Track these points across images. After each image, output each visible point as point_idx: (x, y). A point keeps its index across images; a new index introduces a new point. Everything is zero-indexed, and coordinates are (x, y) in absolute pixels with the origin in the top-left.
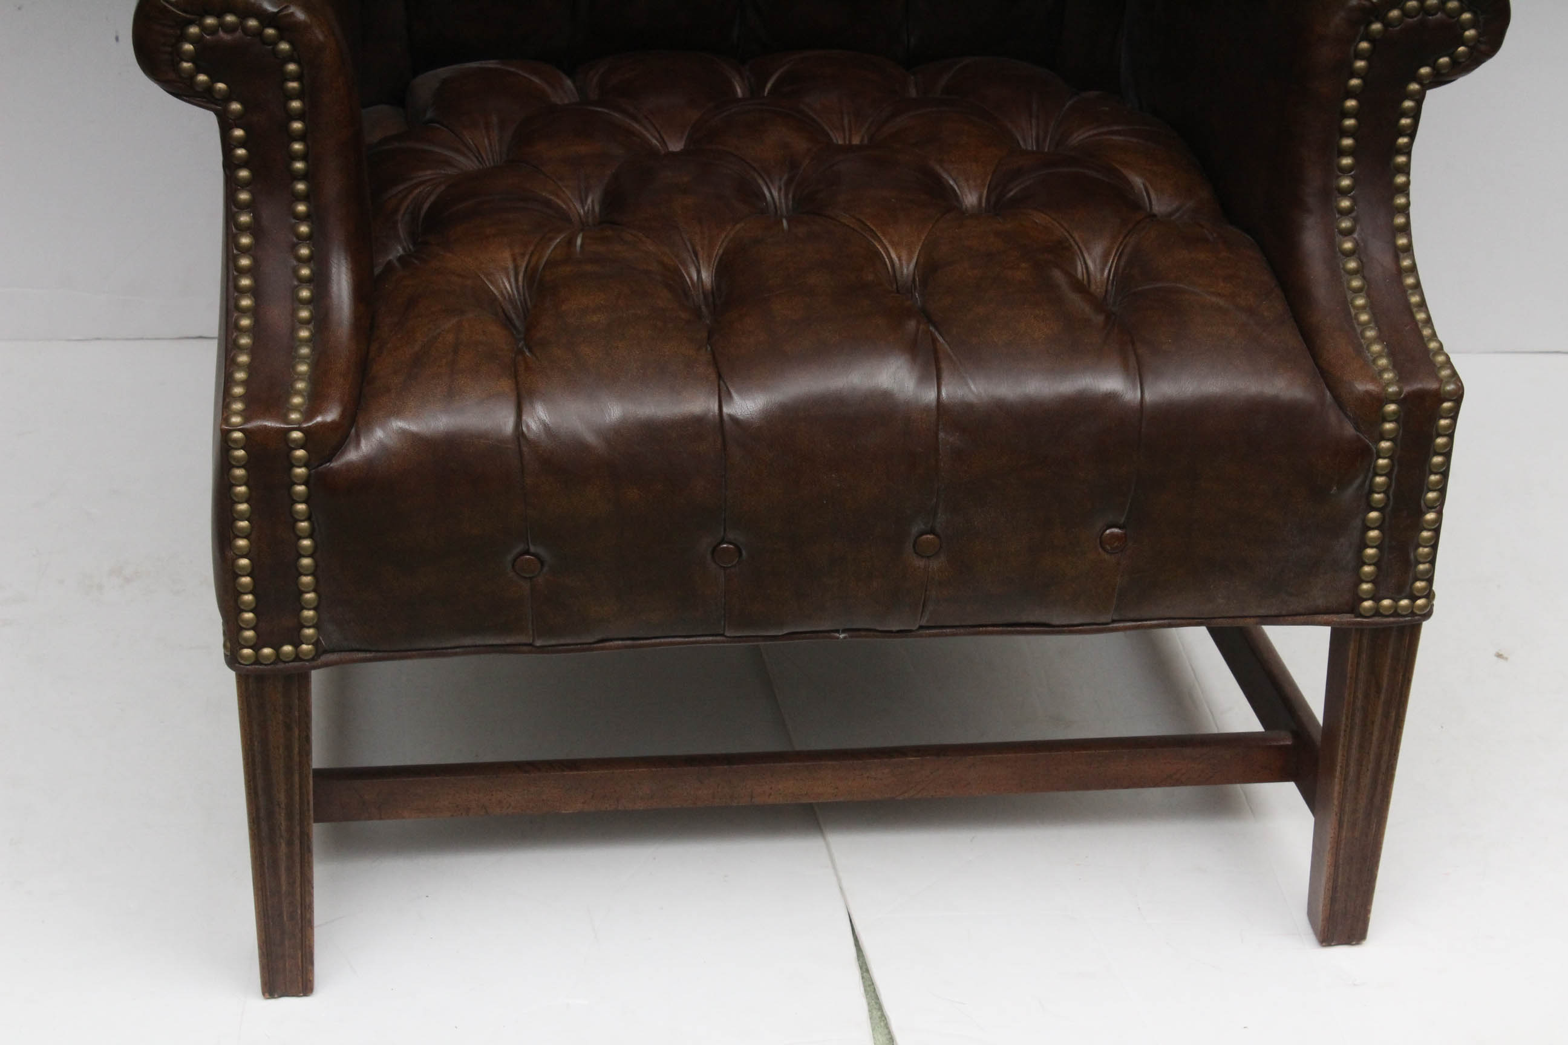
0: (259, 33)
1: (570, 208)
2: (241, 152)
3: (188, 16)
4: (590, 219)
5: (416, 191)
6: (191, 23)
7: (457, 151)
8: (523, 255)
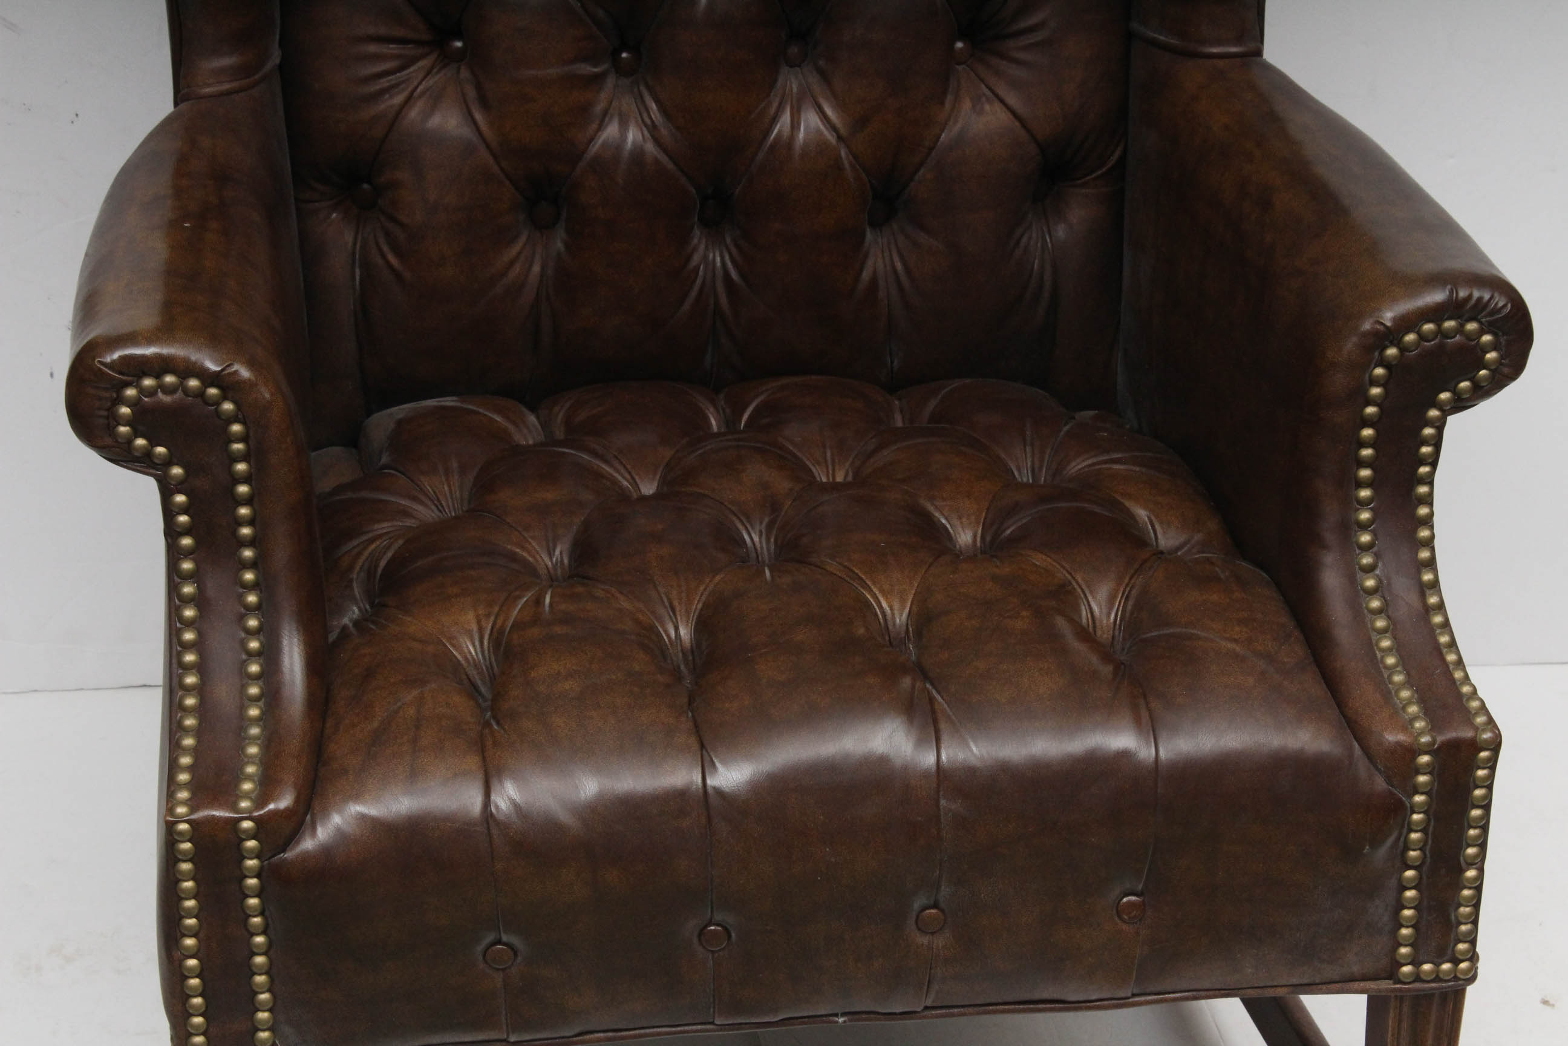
0: (201, 394)
1: (537, 561)
2: (183, 519)
3: (124, 378)
4: (559, 572)
5: (373, 546)
6: (128, 385)
7: (414, 499)
8: (488, 616)
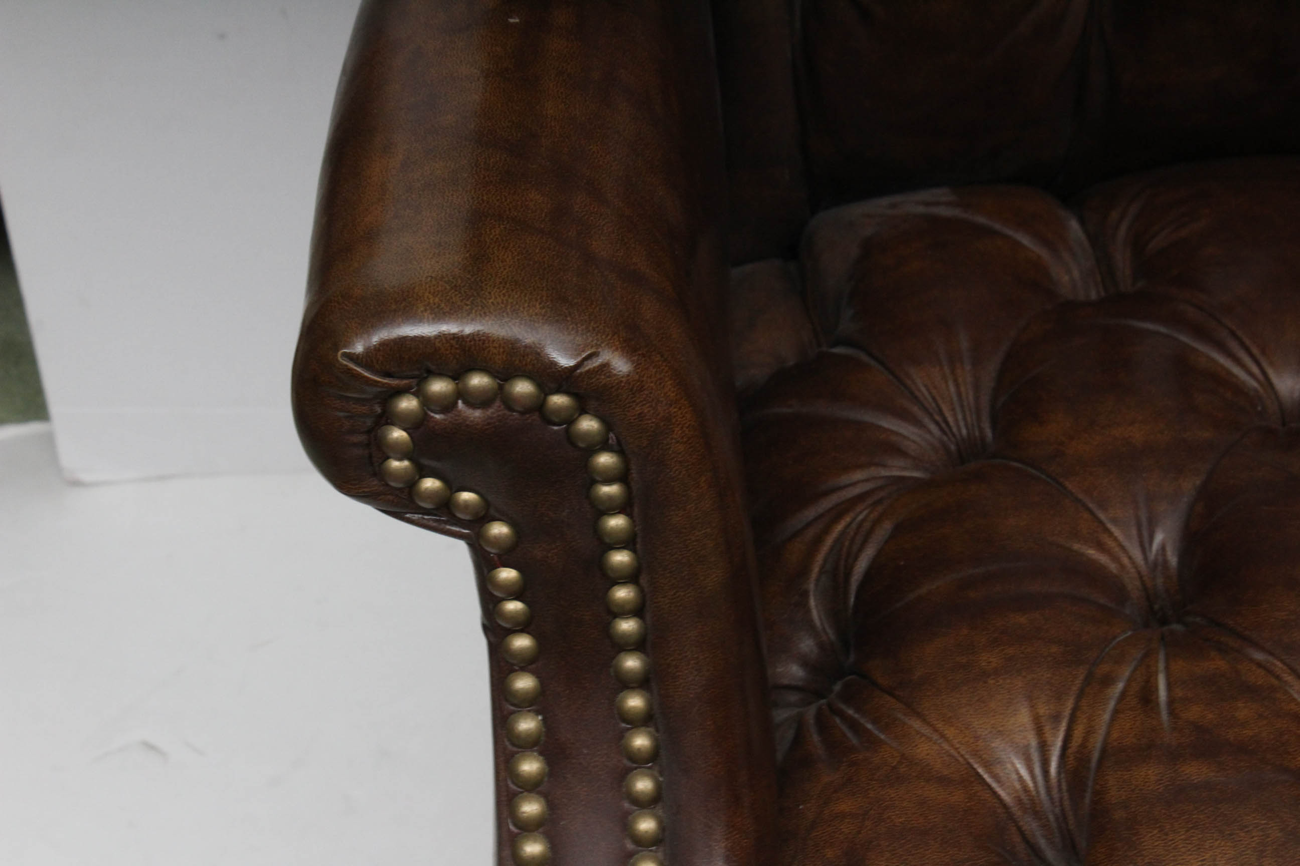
0: (538, 407)
1: (1122, 567)
2: (513, 606)
3: (394, 382)
4: (1160, 581)
5: (839, 527)
6: (400, 392)
7: (903, 415)
8: (1056, 718)
